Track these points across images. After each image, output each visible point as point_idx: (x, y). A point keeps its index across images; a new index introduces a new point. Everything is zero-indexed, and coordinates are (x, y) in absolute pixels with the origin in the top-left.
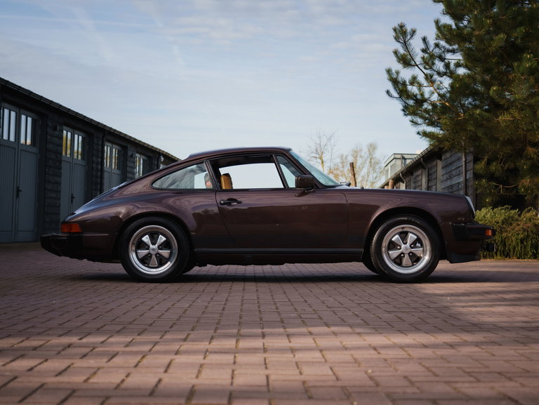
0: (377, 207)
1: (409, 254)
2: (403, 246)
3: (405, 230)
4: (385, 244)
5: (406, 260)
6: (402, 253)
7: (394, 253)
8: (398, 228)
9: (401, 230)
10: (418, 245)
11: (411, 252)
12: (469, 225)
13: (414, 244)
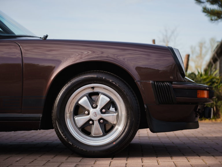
0: (59, 62)
1: (99, 120)
2: (92, 110)
3: (96, 90)
4: (70, 107)
5: (96, 128)
6: (91, 120)
7: (81, 120)
8: (87, 89)
9: (90, 91)
10: (112, 109)
11: (101, 119)
12: (175, 85)
13: (106, 108)
